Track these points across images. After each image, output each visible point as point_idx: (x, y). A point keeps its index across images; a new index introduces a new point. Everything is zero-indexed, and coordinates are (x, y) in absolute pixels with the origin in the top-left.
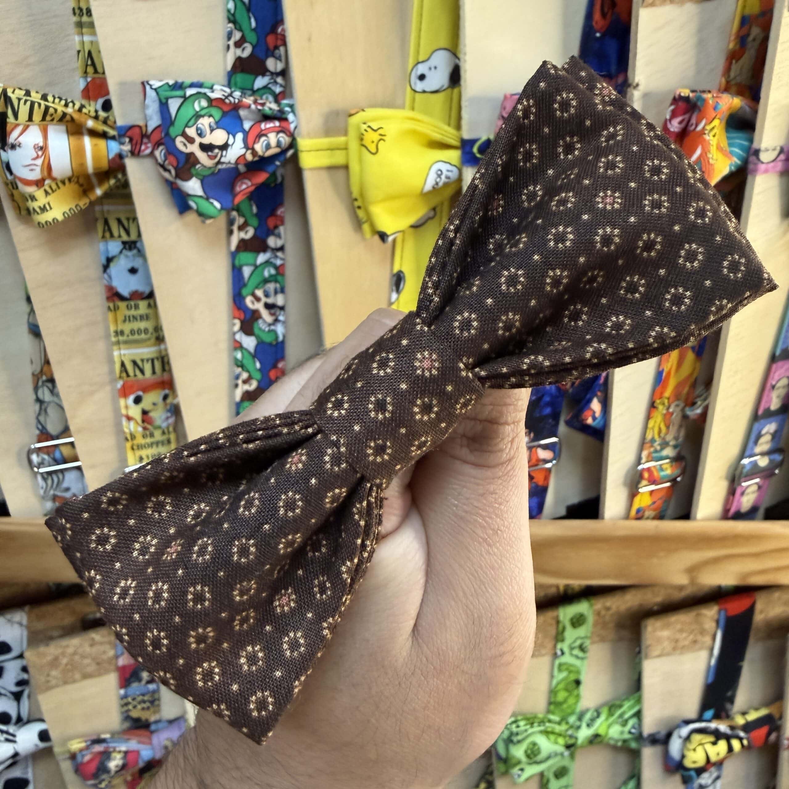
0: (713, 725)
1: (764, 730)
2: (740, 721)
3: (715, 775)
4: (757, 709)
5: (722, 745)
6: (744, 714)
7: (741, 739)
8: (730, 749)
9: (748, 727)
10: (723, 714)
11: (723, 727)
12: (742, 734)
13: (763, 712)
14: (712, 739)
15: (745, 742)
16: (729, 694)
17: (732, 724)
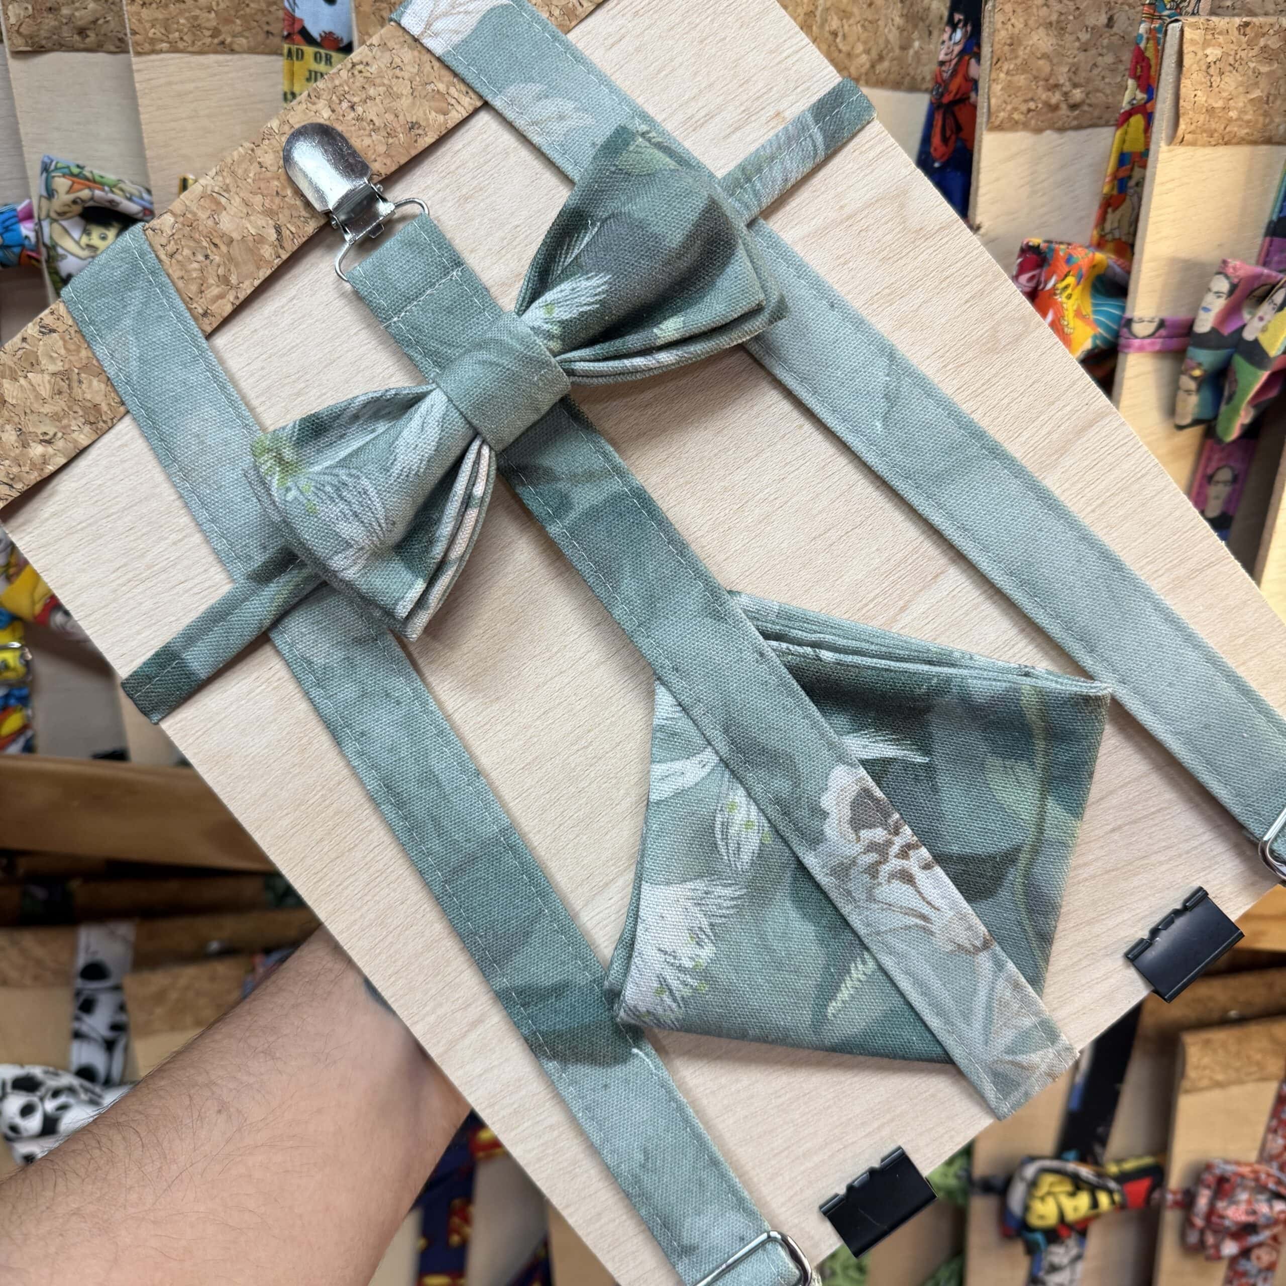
0: (1072, 1166)
1: (1144, 1184)
2: (1113, 1169)
3: (1074, 1251)
4: (1139, 1157)
5: (1083, 1201)
6: (1119, 1161)
7: (1110, 1192)
8: (1095, 1204)
9: (1123, 1178)
10: (1089, 1158)
11: (1085, 1172)
12: (1112, 1185)
13: (1147, 1161)
14: (1068, 1187)
15: (1117, 1197)
16: (1100, 1130)
17: (1100, 1169)
